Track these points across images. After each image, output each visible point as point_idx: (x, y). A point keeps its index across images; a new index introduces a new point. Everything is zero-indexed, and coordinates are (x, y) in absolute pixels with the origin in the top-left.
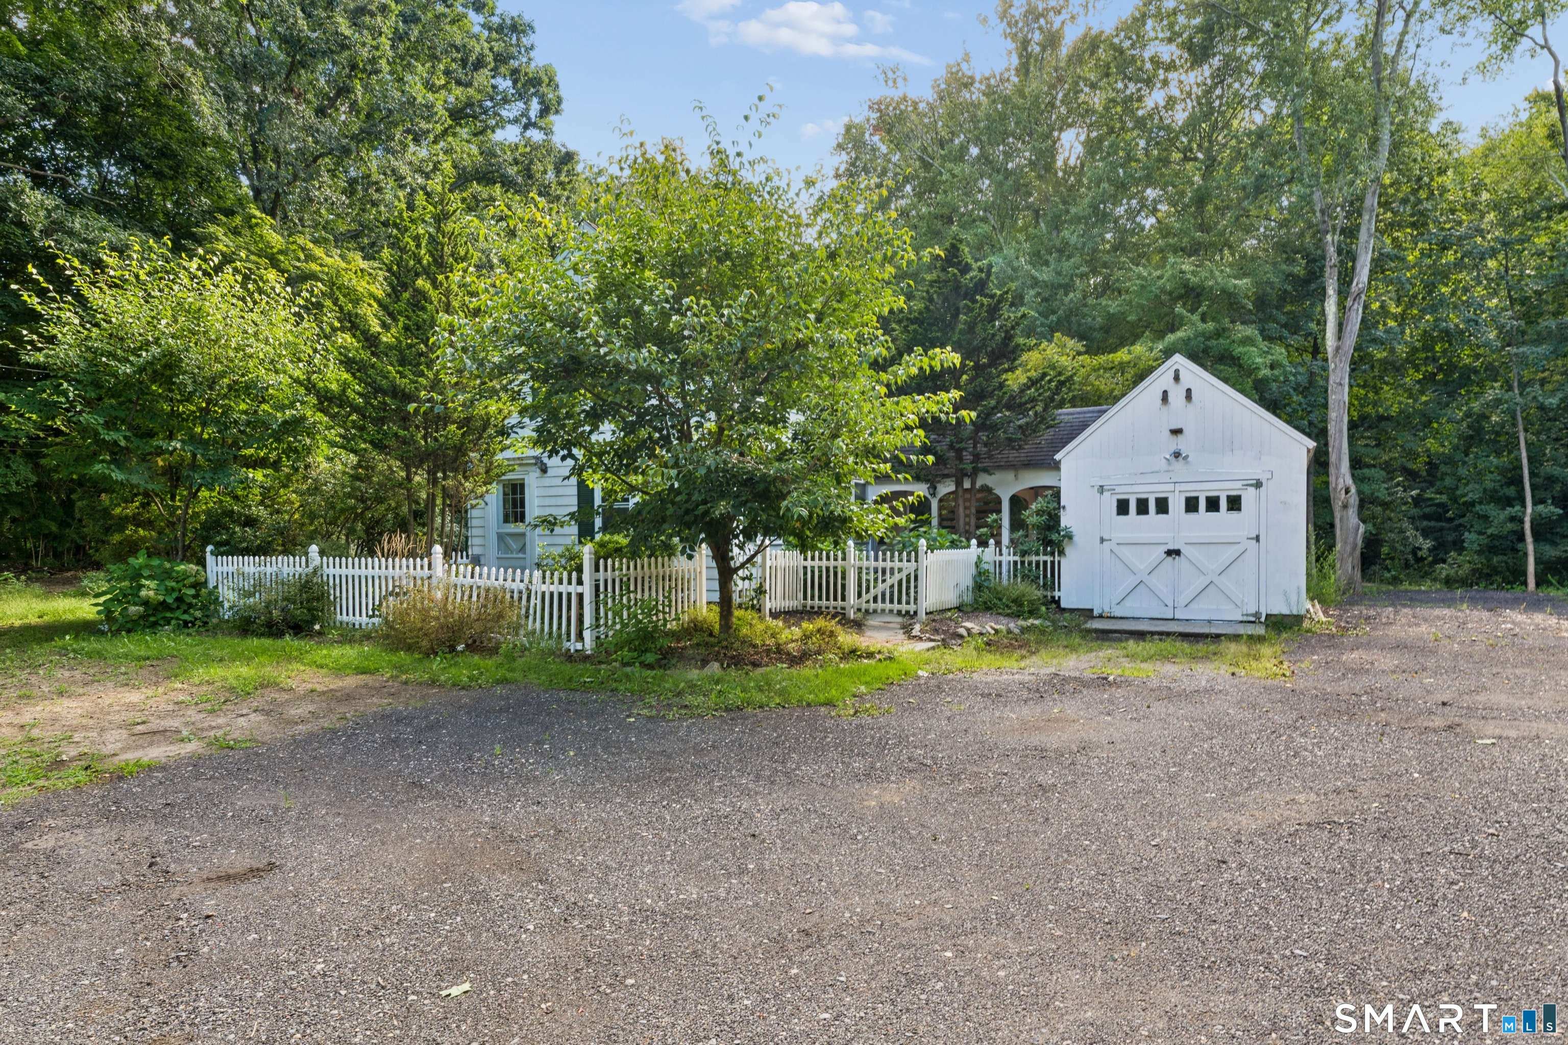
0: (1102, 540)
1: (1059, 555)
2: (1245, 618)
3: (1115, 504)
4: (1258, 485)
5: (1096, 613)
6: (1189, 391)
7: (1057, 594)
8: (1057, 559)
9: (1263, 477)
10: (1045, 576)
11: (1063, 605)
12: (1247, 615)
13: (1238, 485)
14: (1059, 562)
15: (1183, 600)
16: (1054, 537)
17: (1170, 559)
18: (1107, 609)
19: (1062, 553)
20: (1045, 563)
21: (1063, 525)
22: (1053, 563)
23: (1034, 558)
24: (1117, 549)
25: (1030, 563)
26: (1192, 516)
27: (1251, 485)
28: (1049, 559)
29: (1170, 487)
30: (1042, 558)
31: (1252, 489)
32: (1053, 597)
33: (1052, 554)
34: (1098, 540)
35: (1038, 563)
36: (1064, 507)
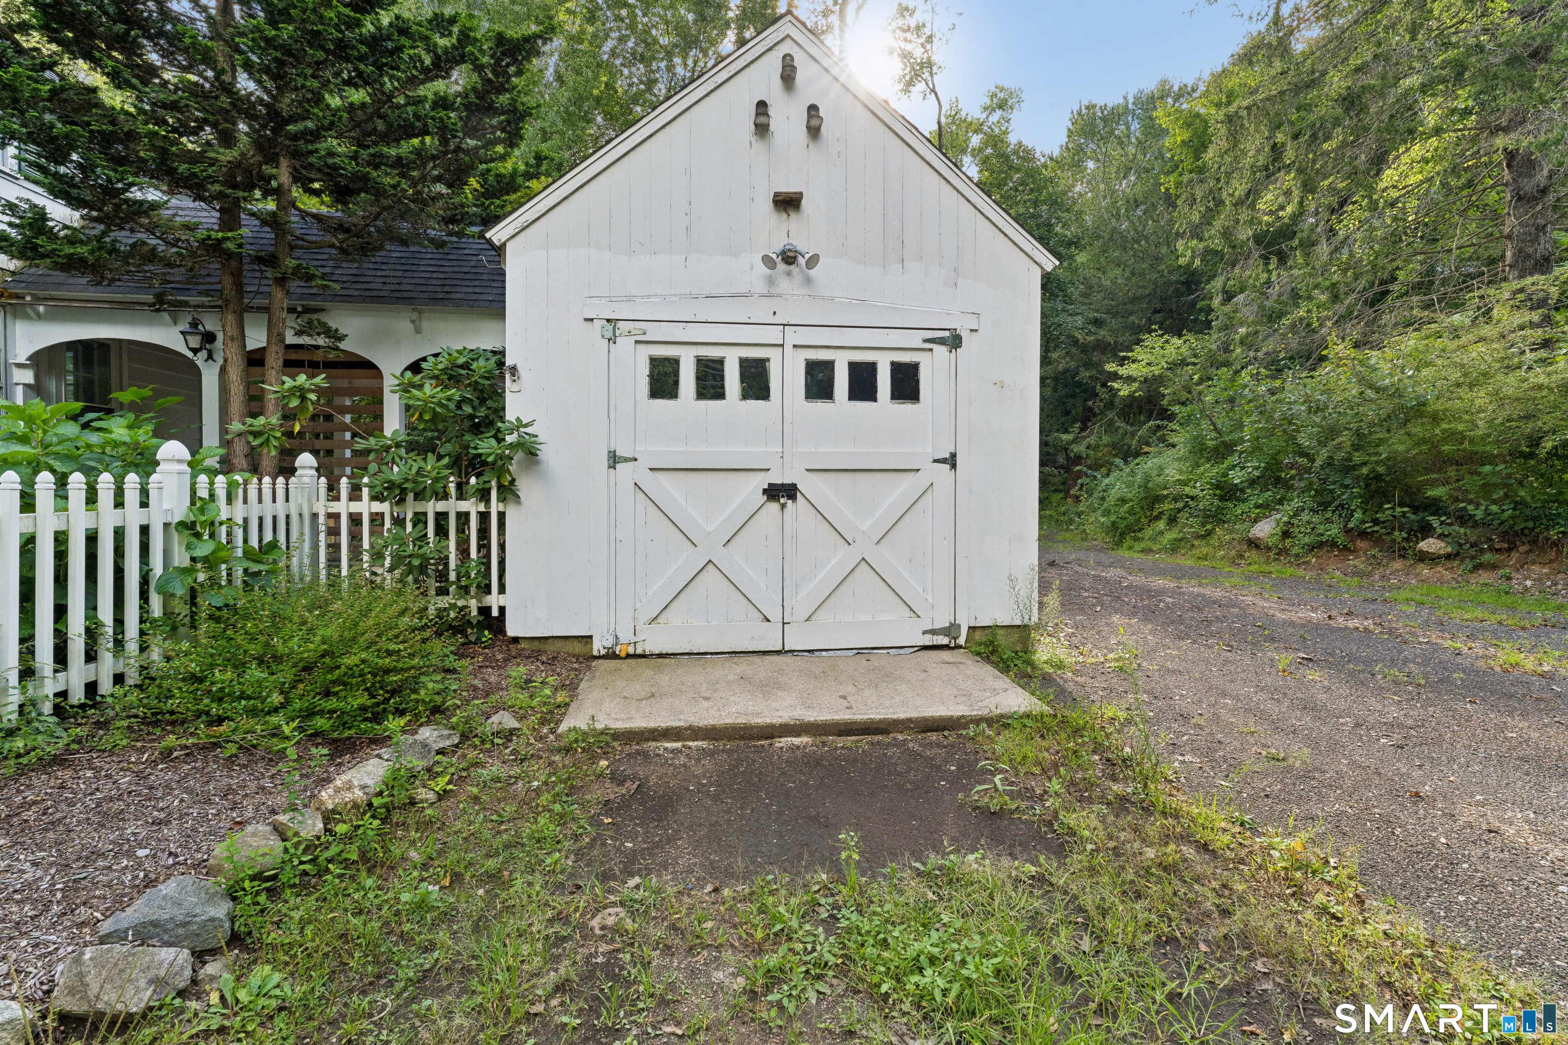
0: (614, 460)
1: (502, 499)
2: (928, 640)
3: (644, 371)
4: (954, 341)
5: (597, 647)
6: (813, 109)
7: (494, 601)
8: (495, 507)
9: (962, 325)
10: (463, 551)
11: (513, 629)
12: (933, 632)
13: (915, 339)
14: (502, 516)
15: (800, 607)
16: (486, 446)
17: (774, 507)
18: (626, 636)
19: (508, 492)
20: (463, 517)
21: (511, 415)
22: (484, 517)
23: (432, 507)
24: (650, 482)
25: (420, 519)
26: (820, 406)
27: (941, 341)
28: (472, 507)
29: (773, 335)
30: (453, 506)
31: (941, 351)
32: (485, 611)
33: (484, 495)
34: (604, 461)
35: (441, 517)
36: (514, 370)
